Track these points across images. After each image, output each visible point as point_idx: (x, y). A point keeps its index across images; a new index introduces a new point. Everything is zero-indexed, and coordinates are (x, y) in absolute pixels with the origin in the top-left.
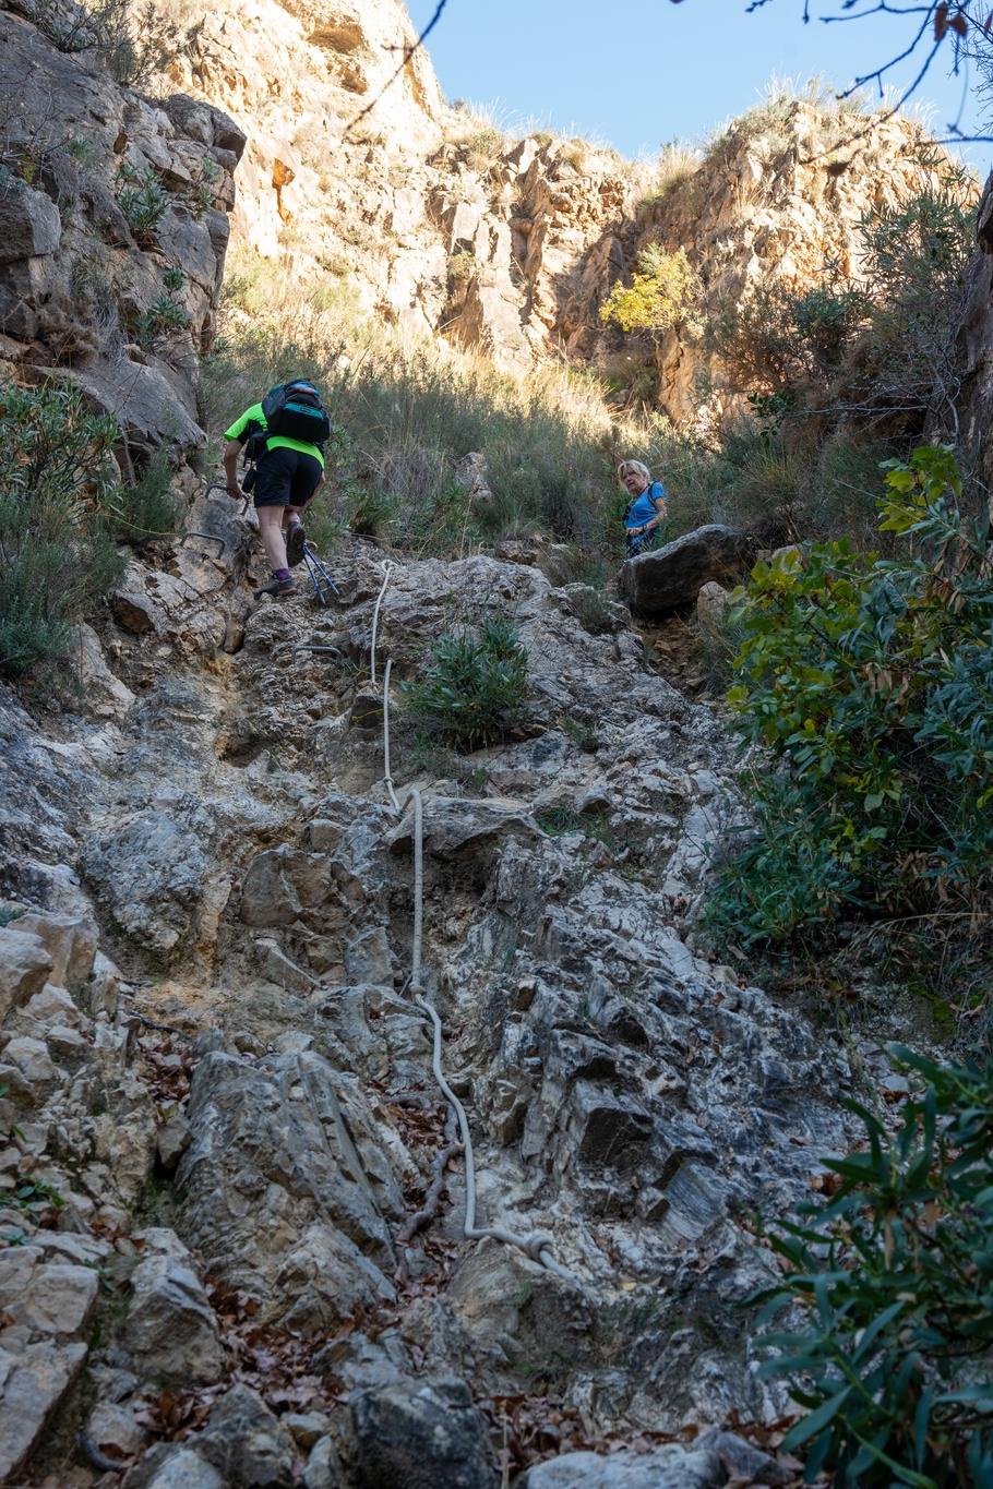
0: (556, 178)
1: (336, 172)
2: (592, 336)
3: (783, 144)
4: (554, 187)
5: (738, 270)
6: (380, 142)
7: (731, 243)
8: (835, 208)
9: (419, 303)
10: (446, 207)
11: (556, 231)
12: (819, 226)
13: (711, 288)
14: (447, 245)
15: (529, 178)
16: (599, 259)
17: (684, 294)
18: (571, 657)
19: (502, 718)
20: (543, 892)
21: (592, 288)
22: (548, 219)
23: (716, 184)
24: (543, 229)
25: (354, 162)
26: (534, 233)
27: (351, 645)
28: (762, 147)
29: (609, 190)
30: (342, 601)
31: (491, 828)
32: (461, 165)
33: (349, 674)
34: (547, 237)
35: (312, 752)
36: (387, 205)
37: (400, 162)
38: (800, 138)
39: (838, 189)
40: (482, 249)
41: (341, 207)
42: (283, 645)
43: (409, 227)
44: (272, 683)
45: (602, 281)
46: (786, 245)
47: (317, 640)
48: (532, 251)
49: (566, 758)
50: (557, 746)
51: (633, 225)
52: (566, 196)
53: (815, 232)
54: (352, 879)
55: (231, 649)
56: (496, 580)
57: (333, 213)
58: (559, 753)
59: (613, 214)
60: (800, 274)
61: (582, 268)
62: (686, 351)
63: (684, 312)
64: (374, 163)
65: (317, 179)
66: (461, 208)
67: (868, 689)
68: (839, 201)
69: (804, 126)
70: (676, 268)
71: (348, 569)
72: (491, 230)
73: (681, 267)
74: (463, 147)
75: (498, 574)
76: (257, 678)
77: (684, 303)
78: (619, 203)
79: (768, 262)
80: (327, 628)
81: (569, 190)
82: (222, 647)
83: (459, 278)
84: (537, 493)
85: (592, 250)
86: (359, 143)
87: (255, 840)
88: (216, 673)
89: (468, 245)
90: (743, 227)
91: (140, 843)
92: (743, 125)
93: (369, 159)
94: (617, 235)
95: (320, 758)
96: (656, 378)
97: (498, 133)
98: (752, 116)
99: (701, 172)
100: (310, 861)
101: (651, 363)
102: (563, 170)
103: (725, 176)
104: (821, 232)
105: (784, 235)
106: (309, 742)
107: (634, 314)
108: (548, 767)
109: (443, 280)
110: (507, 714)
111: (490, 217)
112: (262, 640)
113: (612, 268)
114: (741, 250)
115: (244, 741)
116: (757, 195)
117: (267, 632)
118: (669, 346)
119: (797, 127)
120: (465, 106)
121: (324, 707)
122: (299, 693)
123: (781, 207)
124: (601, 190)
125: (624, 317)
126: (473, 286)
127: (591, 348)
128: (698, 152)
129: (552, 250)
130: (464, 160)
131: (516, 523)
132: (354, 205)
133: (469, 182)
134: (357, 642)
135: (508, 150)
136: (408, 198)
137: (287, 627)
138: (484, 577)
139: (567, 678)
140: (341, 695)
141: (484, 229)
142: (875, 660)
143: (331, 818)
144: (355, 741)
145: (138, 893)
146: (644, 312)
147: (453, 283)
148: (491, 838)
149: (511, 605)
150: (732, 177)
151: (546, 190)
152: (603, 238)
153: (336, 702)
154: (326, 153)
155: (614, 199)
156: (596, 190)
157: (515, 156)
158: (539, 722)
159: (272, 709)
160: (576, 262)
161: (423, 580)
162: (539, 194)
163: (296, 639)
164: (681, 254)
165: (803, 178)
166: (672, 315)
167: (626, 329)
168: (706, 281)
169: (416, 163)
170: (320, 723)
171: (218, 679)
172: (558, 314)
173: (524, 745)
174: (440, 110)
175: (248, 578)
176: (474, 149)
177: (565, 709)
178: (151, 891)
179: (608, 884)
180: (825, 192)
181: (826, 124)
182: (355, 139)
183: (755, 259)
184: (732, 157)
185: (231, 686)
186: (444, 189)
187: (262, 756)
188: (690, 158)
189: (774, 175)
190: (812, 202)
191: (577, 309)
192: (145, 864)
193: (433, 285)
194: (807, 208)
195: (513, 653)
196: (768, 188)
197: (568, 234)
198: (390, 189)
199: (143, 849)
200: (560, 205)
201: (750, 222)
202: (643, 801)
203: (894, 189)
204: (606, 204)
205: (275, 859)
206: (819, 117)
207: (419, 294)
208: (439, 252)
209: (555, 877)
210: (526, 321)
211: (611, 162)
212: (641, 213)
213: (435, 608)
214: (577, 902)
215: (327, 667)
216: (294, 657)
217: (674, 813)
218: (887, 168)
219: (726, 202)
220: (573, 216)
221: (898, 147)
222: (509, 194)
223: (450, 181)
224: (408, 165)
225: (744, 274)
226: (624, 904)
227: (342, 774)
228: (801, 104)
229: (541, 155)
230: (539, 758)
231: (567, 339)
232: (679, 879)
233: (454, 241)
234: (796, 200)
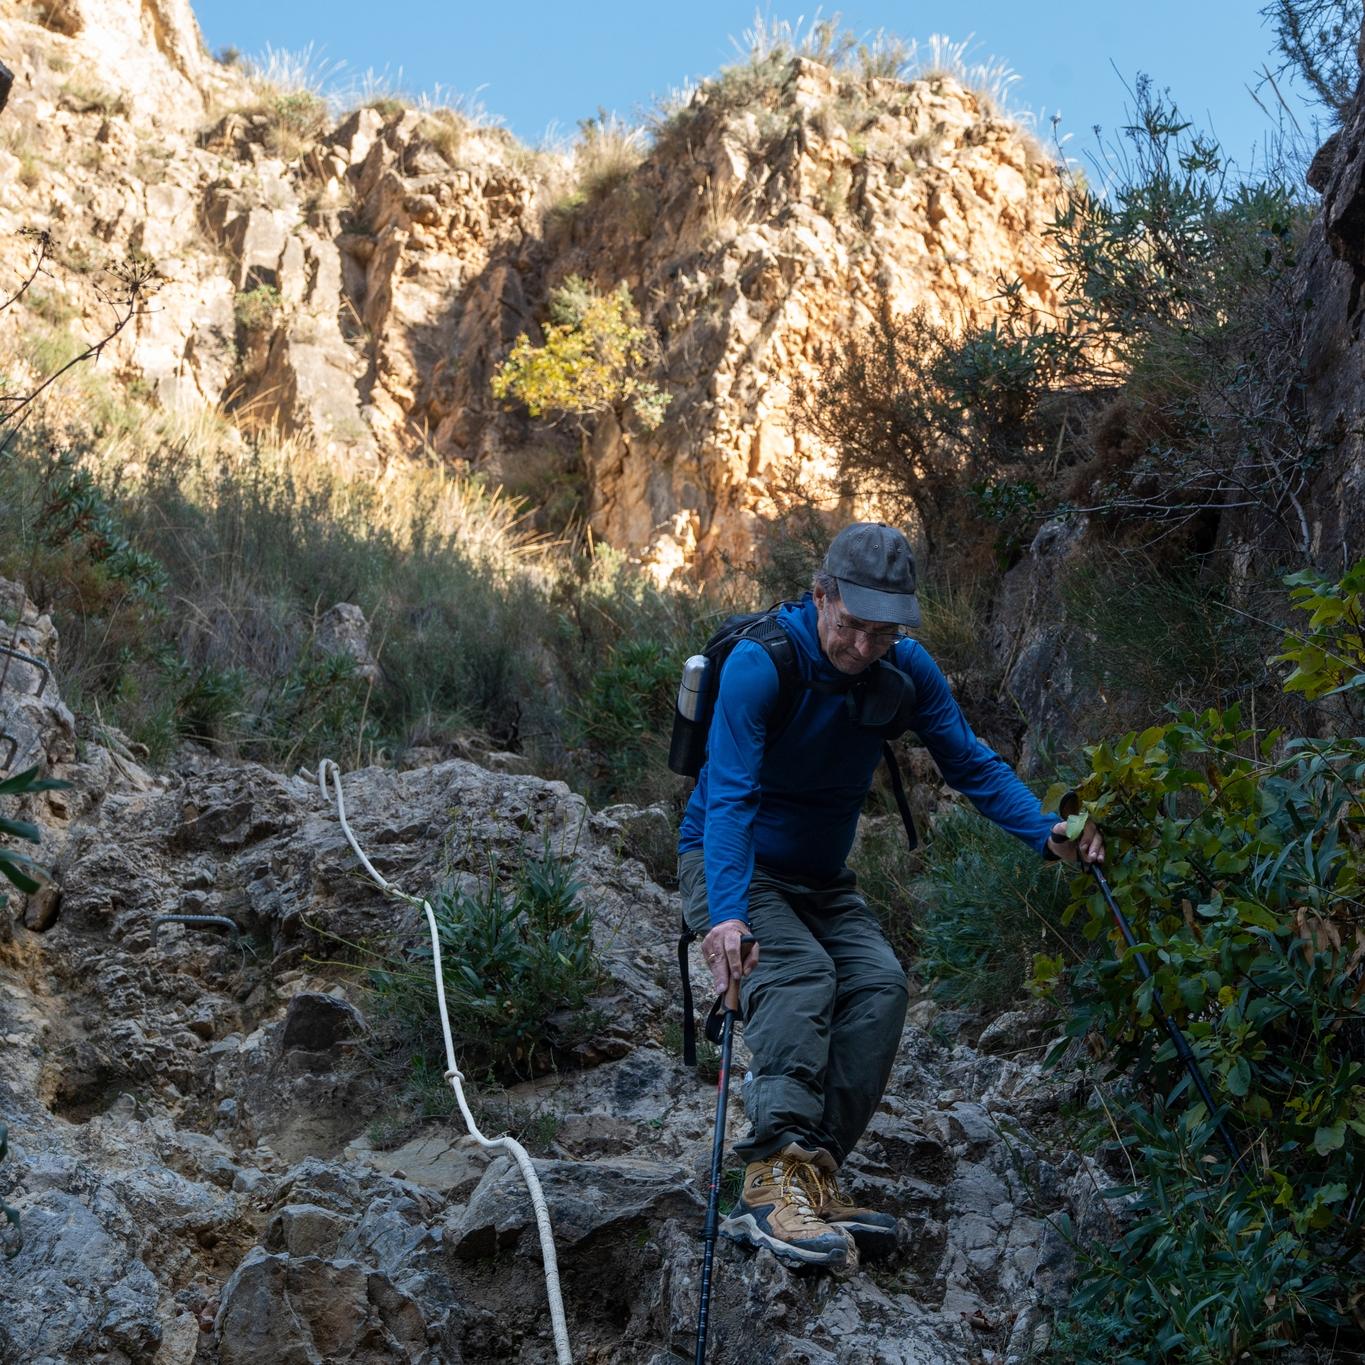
0: (413, 172)
1: (48, 156)
2: (476, 425)
3: (780, 123)
4: (409, 185)
5: (716, 319)
6: (120, 108)
7: (702, 277)
8: (866, 225)
9: (189, 368)
10: (231, 215)
11: (414, 255)
12: (842, 251)
13: (673, 347)
14: (235, 277)
15: (368, 171)
16: (486, 300)
17: (628, 356)
18: (646, 924)
19: (555, 1028)
20: (756, 1315)
21: (475, 346)
22: (401, 236)
23: (674, 184)
24: (393, 251)
25: (77, 141)
26: (378, 259)
27: (253, 913)
28: (747, 126)
29: (500, 193)
30: (225, 839)
31: (634, 1208)
32: (255, 148)
33: (252, 962)
34: (399, 266)
35: (208, 1094)
36: (133, 208)
37: (152, 141)
38: (807, 116)
39: (869, 196)
40: (293, 283)
41: (57, 211)
42: (131, 914)
43: (170, 246)
44: (123, 980)
45: (491, 336)
46: (791, 281)
47: (193, 905)
48: (374, 286)
49: (675, 1093)
50: (656, 1073)
51: (539, 246)
52: (430, 199)
53: (835, 261)
54: (405, 1303)
55: (38, 923)
56: (498, 799)
57: (42, 221)
58: (662, 1085)
59: (506, 229)
60: (814, 327)
61: (457, 314)
62: (634, 448)
63: (630, 385)
64: (112, 142)
65: (16, 167)
66: (256, 216)
67: (1301, 952)
68: (871, 213)
69: (811, 96)
70: (615, 316)
71: (232, 785)
72: (307, 253)
73: (623, 314)
74: (257, 119)
75: (500, 789)
76: (90, 971)
77: (629, 372)
78: (516, 212)
79: (762, 307)
80: (203, 884)
81: (435, 191)
82: (22, 920)
83: (257, 329)
84: (459, 669)
85: (473, 286)
86: (85, 111)
87: (193, 1243)
88: (15, 964)
89: (270, 277)
90: (721, 253)
91: (43, 1249)
92: (714, 92)
93: (103, 135)
94: (513, 264)
95: (227, 1105)
96: (585, 491)
97: (315, 100)
98: (729, 79)
99: (647, 166)
100: (331, 1274)
101: (575, 468)
102: (423, 159)
103: (687, 172)
104: (844, 260)
105: (788, 267)
106: (200, 1078)
107: (546, 389)
108: (646, 1109)
109: (229, 333)
110: (564, 1020)
111: (304, 231)
112: (94, 907)
113: (506, 316)
114: (719, 288)
115: (87, 1079)
116: (740, 203)
117: (102, 893)
118: (606, 440)
119: (801, 98)
120: (242, 59)
121: (217, 1018)
122: (169, 996)
123: (780, 221)
124: (487, 191)
125: (530, 393)
126: (279, 342)
127: (477, 443)
128: (640, 132)
129: (409, 286)
130: (259, 140)
131: (428, 718)
132: (79, 210)
133: (270, 173)
134: (263, 906)
135: (331, 128)
136: (169, 199)
137: (136, 885)
138: (477, 795)
139: (647, 960)
140: (243, 998)
141: (296, 251)
142: (1309, 903)
143: (317, 1202)
144: (294, 1073)
145: (53, 1337)
146: (562, 384)
147: (245, 335)
148: (638, 1225)
149: (532, 840)
150: (700, 173)
151: (397, 189)
152: (490, 268)
153: (237, 1009)
154: (30, 125)
155: (507, 206)
156: (477, 191)
157: (344, 135)
158: (618, 1034)
159: (131, 1023)
160: (447, 304)
161: (363, 802)
162: (386, 196)
163: (153, 903)
164: (623, 293)
165: (811, 175)
166: (609, 391)
167: (535, 412)
168: (663, 336)
169: (180, 144)
170: (217, 1046)
171: (18, 975)
172: (419, 389)
173: (596, 1073)
174: (199, 64)
175: (51, 804)
176: (276, 124)
177: (657, 1010)
178: (76, 1332)
179: (863, 1296)
180: (849, 199)
181: (846, 94)
182: (78, 104)
183: (742, 303)
184: (699, 142)
185: (43, 986)
186: (228, 184)
187: (121, 1104)
188: (628, 144)
189: (767, 173)
190: (828, 215)
191: (450, 380)
192: (61, 1285)
193: (212, 340)
194: (822, 223)
195: (570, 916)
196: (758, 192)
197: (433, 261)
198: (137, 185)
199: (49, 1259)
200: (420, 213)
201: (731, 244)
202: (874, 1156)
203: (956, 195)
204: (494, 214)
205: (276, 1271)
206: (835, 83)
207: (189, 354)
208: (220, 287)
209: (775, 1289)
210: (367, 399)
211: (500, 149)
212: (552, 227)
213: (401, 847)
214: (820, 1330)
215: (214, 950)
216: (156, 934)
217: (932, 1176)
218: (945, 164)
219: (691, 213)
220: (442, 232)
221: (960, 133)
222: (335, 195)
223: (237, 173)
224: (168, 146)
225: (726, 326)
226: (901, 1332)
227: (276, 1131)
228: (806, 63)
229: (388, 134)
230: (628, 1092)
231: (434, 428)
232: (966, 1288)
233: (245, 271)
234: (802, 210)
